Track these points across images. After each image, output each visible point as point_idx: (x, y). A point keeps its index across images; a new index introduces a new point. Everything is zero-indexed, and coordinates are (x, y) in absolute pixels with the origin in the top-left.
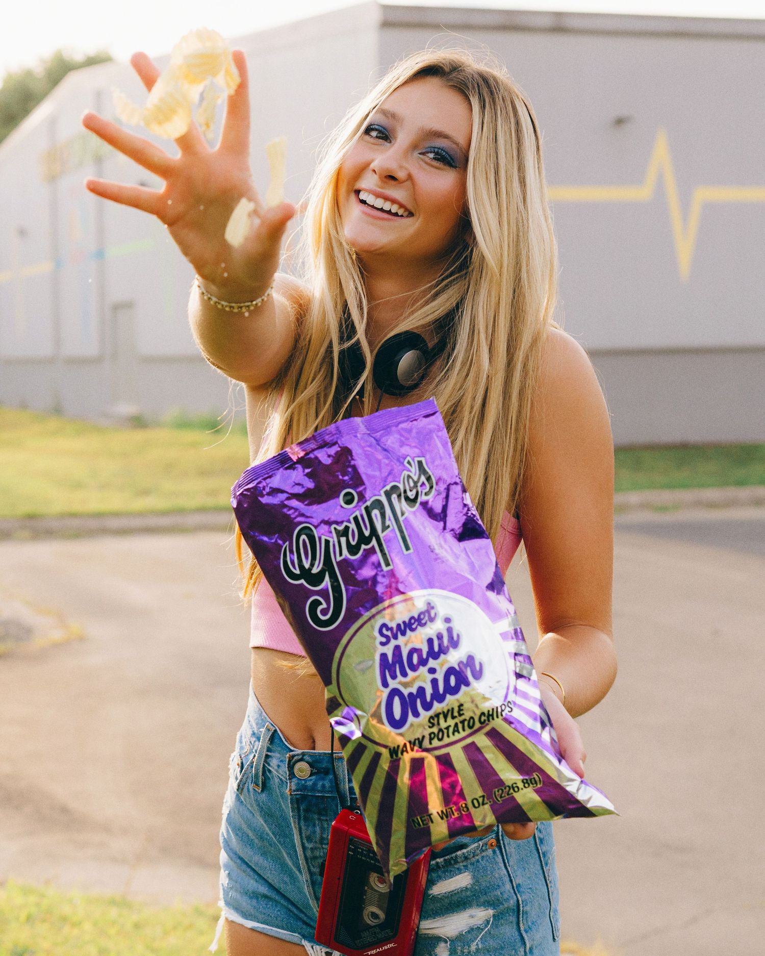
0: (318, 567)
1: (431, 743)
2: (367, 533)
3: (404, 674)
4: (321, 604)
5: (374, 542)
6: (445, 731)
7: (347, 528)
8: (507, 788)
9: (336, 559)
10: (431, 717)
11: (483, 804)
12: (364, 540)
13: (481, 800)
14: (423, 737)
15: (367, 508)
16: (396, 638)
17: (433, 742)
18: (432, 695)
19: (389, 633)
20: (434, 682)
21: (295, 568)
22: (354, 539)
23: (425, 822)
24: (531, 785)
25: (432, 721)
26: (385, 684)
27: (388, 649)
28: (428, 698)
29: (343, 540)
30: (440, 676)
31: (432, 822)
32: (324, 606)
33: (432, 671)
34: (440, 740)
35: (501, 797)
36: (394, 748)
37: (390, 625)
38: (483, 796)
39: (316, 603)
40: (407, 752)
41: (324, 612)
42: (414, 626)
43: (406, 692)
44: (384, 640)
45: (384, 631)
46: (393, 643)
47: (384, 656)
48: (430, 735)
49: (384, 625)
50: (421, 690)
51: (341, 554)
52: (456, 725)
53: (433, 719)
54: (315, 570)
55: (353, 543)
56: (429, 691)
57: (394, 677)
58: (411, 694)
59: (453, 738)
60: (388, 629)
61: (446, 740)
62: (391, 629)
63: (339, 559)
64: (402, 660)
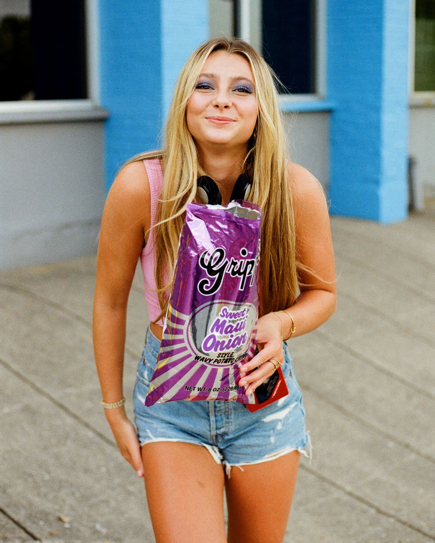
0: (217, 268)
1: (214, 363)
2: (242, 271)
3: (221, 333)
4: (208, 283)
5: (242, 276)
6: (222, 361)
7: (236, 263)
8: (229, 388)
9: (226, 271)
10: (220, 354)
11: (217, 391)
12: (239, 272)
13: (217, 389)
14: (213, 359)
15: (248, 262)
16: (227, 317)
17: (215, 363)
18: (226, 345)
19: (225, 314)
20: (230, 340)
21: (206, 263)
22: (236, 269)
23: (191, 389)
24: (237, 389)
25: (220, 355)
26: (212, 331)
27: (222, 319)
28: (224, 346)
29: (233, 266)
30: (233, 339)
31: (194, 390)
32: (209, 285)
33: (232, 336)
34: (218, 363)
35: (225, 390)
36: (199, 356)
37: (228, 311)
38: (219, 389)
39: (206, 282)
40: (203, 361)
41: (207, 288)
42: (236, 317)
43: (217, 339)
44: (222, 315)
45: (225, 311)
46: (225, 318)
47: (218, 320)
48: (216, 360)
49: (225, 309)
50: (224, 342)
51: (229, 271)
52: (227, 359)
53: (221, 355)
54: (214, 269)
55: (235, 270)
56: (226, 343)
57: (217, 331)
58: (219, 341)
59: (223, 364)
60: (226, 312)
61: (220, 364)
62: (227, 313)
63: (227, 272)
64: (224, 327)
